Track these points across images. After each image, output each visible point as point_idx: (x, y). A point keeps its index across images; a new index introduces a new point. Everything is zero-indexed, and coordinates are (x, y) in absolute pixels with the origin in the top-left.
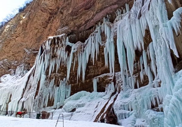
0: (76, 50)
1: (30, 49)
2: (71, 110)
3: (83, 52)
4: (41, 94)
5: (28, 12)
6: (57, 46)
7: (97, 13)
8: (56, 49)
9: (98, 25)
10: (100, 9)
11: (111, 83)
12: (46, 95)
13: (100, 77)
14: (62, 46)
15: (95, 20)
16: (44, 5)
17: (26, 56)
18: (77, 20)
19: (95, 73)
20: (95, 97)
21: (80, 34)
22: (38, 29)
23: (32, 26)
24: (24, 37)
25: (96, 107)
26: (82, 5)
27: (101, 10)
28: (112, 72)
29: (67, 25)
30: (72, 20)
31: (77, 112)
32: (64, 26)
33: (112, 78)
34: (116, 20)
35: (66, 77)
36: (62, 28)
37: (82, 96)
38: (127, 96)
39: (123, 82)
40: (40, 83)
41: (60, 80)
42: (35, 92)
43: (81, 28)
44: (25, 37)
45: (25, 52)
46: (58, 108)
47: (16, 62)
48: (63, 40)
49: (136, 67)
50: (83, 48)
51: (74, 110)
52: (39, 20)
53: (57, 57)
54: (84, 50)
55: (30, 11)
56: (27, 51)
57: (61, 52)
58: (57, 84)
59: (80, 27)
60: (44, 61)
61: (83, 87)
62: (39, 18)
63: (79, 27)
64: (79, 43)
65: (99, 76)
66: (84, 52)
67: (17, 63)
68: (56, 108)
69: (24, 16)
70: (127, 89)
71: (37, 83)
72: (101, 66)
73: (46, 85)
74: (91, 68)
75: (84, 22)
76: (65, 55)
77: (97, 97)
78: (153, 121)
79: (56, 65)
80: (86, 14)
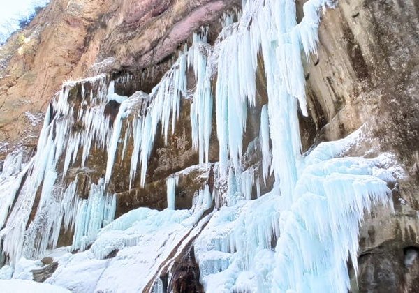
0: (129, 112)
1: (40, 112)
2: (107, 254)
3: (145, 116)
4: (42, 217)
5: (38, 26)
6: (86, 103)
7: (175, 22)
8: (82, 111)
9: (182, 51)
10: (182, 13)
11: (203, 188)
12: (55, 219)
13: (182, 174)
14: (98, 102)
15: (173, 39)
16: (73, 9)
17: (28, 130)
18: (134, 40)
19: (171, 164)
20: (166, 222)
21: (143, 75)
22: (57, 65)
23: (44, 59)
24: (26, 85)
25: (163, 246)
26: (147, 6)
27: (185, 14)
28: (204, 162)
29: (113, 53)
30: (123, 42)
31: (120, 259)
32: (105, 57)
33: (206, 176)
34: (219, 37)
35: (103, 176)
36: (102, 60)
37: (139, 220)
38: (229, 219)
39: (228, 184)
40: (41, 192)
41: (90, 182)
42: (28, 213)
43: (143, 59)
44: (30, 85)
45: (26, 119)
46: (82, 249)
47: (7, 144)
48: (99, 89)
49: (256, 148)
50: (145, 107)
51: (113, 254)
52: (61, 45)
53: (84, 128)
54: (146, 112)
55: (42, 25)
56: (32, 117)
57: (94, 118)
58: (84, 192)
59: (141, 56)
60: (54, 139)
61: (144, 197)
62: (60, 40)
63: (138, 57)
64: (138, 95)
65: (180, 172)
66: (147, 116)
67: (7, 147)
68: (77, 250)
69: (27, 37)
70: (236, 201)
71: (36, 190)
72: (184, 148)
73: (57, 196)
74: (163, 153)
75: (148, 46)
76: (103, 124)
77: (169, 220)
78: (265, 278)
79: (83, 147)
80: (152, 27)
